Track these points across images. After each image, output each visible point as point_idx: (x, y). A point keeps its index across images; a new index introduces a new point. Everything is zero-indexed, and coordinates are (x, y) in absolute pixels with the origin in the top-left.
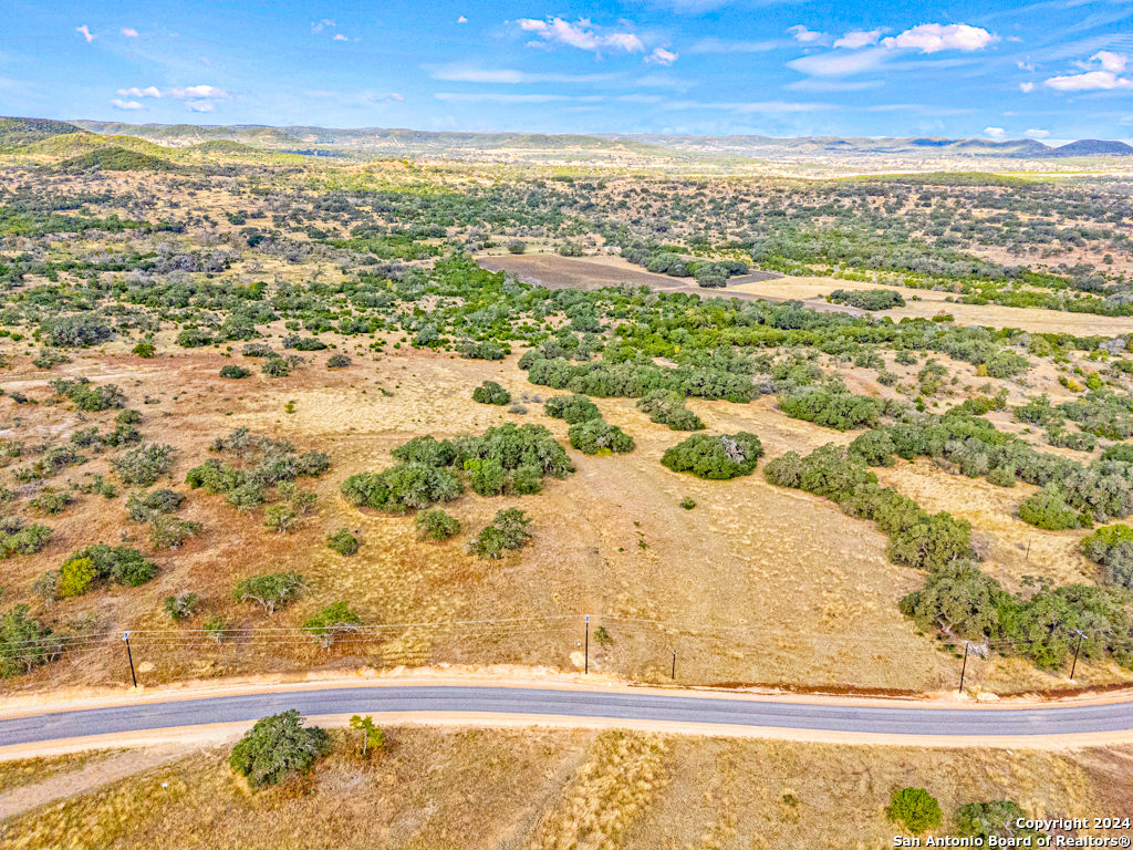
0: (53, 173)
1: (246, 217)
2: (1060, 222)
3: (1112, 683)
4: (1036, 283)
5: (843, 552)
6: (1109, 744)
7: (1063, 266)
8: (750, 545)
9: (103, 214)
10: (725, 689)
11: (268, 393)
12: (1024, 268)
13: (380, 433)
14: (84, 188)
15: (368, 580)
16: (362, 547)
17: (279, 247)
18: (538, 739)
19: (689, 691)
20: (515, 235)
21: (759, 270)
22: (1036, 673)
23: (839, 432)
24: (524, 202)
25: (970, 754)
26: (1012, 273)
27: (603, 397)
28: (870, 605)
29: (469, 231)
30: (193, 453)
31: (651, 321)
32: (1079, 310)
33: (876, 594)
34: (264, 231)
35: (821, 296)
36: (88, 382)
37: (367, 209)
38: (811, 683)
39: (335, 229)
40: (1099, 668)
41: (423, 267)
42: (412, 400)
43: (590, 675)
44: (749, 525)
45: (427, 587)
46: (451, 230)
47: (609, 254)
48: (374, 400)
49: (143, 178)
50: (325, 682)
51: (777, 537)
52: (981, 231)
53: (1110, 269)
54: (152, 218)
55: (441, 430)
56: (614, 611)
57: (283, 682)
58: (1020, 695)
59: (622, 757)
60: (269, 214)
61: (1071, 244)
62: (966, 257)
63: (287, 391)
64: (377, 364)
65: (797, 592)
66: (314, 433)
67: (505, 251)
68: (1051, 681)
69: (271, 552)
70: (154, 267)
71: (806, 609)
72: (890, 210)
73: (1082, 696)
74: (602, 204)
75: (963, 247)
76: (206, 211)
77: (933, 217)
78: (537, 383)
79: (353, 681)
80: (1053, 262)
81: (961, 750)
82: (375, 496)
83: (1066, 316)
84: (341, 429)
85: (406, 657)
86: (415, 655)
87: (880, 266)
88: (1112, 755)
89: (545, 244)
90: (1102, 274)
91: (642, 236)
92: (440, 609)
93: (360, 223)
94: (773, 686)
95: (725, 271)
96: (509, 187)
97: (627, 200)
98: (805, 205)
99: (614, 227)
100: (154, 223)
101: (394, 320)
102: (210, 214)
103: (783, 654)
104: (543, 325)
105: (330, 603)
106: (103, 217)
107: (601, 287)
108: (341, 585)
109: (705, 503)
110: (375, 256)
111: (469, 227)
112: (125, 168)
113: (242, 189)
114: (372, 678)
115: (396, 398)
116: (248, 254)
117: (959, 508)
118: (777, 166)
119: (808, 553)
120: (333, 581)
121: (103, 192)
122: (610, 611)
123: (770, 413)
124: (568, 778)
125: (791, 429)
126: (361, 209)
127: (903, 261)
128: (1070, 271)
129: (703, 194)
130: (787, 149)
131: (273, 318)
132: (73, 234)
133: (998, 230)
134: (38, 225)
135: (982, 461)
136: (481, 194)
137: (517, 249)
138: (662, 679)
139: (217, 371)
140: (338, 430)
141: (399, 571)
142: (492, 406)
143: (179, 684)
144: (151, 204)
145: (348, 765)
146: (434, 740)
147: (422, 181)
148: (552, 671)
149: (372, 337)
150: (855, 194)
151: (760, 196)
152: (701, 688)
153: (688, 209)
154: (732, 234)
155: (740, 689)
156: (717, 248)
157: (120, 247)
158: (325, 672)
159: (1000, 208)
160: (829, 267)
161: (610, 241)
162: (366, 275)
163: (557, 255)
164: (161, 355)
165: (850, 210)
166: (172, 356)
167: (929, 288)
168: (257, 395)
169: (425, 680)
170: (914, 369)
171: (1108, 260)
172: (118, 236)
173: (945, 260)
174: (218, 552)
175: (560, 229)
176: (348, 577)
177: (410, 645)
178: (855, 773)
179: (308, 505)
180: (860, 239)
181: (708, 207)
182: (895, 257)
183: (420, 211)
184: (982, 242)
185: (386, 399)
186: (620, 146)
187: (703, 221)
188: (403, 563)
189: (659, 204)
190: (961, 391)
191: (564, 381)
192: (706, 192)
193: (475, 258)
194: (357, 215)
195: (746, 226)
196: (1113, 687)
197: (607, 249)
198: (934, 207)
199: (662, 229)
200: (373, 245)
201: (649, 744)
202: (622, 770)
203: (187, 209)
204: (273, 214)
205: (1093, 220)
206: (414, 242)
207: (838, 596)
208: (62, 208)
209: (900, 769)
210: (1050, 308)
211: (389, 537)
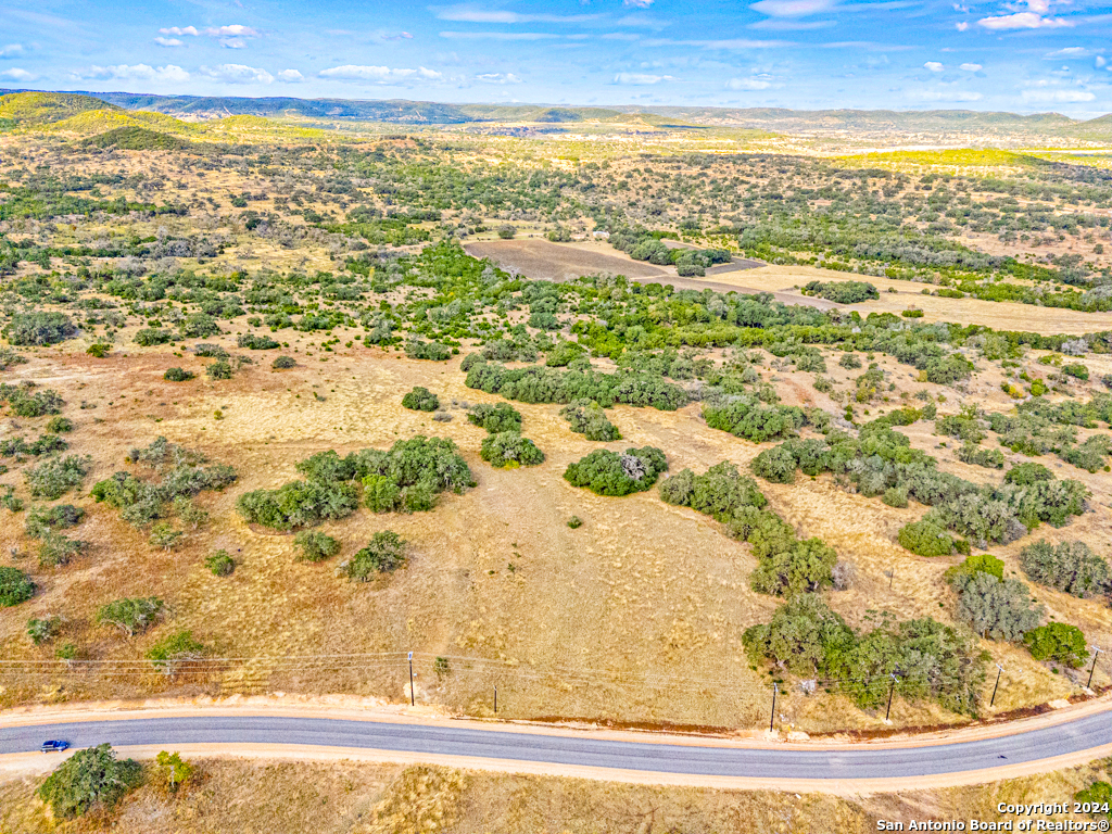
0: (72, 152)
1: (249, 198)
2: (1059, 208)
3: (927, 724)
4: (1019, 275)
5: (709, 577)
6: (901, 790)
7: (1050, 256)
8: (620, 568)
9: (111, 195)
10: (544, 723)
11: (205, 397)
12: (1010, 258)
13: (298, 442)
14: (99, 168)
15: (233, 603)
16: (239, 567)
17: (276, 231)
18: (345, 774)
19: (508, 725)
20: (508, 219)
21: (743, 258)
22: (854, 712)
23: (753, 444)
24: (527, 182)
25: (758, 797)
26: (996, 263)
27: (532, 403)
28: (715, 635)
29: (464, 214)
30: (109, 464)
31: (611, 317)
32: (1055, 305)
33: (726, 623)
34: (263, 214)
35: (796, 287)
36: (34, 385)
37: (368, 190)
38: (628, 718)
39: (333, 212)
40: (920, 707)
41: (411, 252)
42: (343, 405)
43: (417, 707)
44: (626, 546)
45: (288, 611)
46: (446, 213)
47: (597, 240)
48: (305, 405)
49: (156, 158)
50: (160, 710)
51: (649, 559)
52: (976, 217)
53: (1098, 260)
54: (158, 201)
55: (359, 439)
56: (462, 639)
57: (120, 709)
58: (831, 734)
59: (419, 794)
60: (271, 196)
61: (1064, 233)
62: (954, 246)
63: (224, 395)
64: (323, 365)
65: (649, 619)
66: (234, 442)
67: (494, 236)
68: (866, 720)
69: (150, 570)
70: (148, 252)
71: (651, 638)
72: (889, 194)
73: (893, 738)
74: (603, 185)
75: (954, 235)
76: (212, 192)
77: (931, 201)
78: (472, 387)
79: (188, 710)
80: (1042, 252)
81: (750, 793)
82: (265, 513)
83: (1041, 311)
84: (260, 438)
85: (244, 686)
86: (254, 683)
87: (864, 255)
88: (900, 802)
89: (535, 228)
90: (1089, 265)
91: (634, 220)
92: (293, 635)
93: (358, 205)
94: (591, 721)
95: (706, 260)
96: (515, 166)
97: (629, 180)
98: (805, 187)
99: (609, 210)
100: (160, 204)
101: (357, 314)
102: (214, 196)
103: (613, 686)
104: (502, 321)
105: (190, 626)
106: (111, 199)
107: (578, 277)
108: (206, 608)
109: (593, 521)
110: (365, 241)
111: (464, 210)
112: (140, 147)
113: (251, 169)
114: (206, 706)
115: (327, 403)
116: (244, 238)
117: (843, 530)
118: (794, 140)
119: (674, 577)
120: (200, 603)
121: (116, 173)
122: (459, 638)
123: (693, 422)
124: (360, 816)
125: (706, 440)
126: (363, 190)
127: (888, 250)
128: (1057, 262)
129: (705, 175)
130: (807, 122)
131: (239, 313)
132: (81, 216)
133: (994, 216)
134: (49, 207)
135: (878, 480)
136: (486, 174)
137: (507, 234)
138: (486, 711)
139: (162, 373)
140: (258, 439)
141: (266, 594)
142: (419, 412)
143: (23, 709)
144: (159, 186)
145: (154, 797)
146: (243, 771)
147: (431, 159)
148: (382, 701)
149: (328, 334)
150: (856, 175)
151: (762, 177)
152: (521, 722)
153: (687, 191)
154: (725, 218)
155: (559, 724)
156: (707, 233)
157: (123, 230)
158: (162, 699)
159: (1001, 192)
160: (814, 255)
161: (601, 225)
162: (352, 261)
163: (546, 241)
164: (116, 354)
165: (848, 194)
166: (125, 356)
167: (909, 278)
168: (193, 399)
169: (256, 710)
170: (855, 373)
171: (1099, 250)
172: (124, 218)
173: (931, 249)
174: (100, 570)
175: (554, 212)
176: (217, 596)
177: (252, 672)
178: (639, 815)
179: (201, 521)
180: (850, 225)
181: (708, 189)
182: (881, 245)
183: (421, 192)
184: (975, 228)
185: (319, 403)
186: (639, 119)
187: (699, 203)
188: (273, 585)
189: (660, 185)
190: (897, 398)
191: (497, 386)
192: (709, 172)
193: (463, 243)
194: (357, 197)
195: (742, 209)
196: (928, 729)
197: (595, 234)
198: (934, 190)
199: (658, 212)
200: (365, 229)
201: (450, 780)
202: (415, 807)
203: (193, 190)
204: (276, 195)
205: (1094, 204)
206: (409, 226)
207: (688, 625)
208: (75, 190)
209: (684, 812)
210: (1026, 302)
211: (269, 557)
